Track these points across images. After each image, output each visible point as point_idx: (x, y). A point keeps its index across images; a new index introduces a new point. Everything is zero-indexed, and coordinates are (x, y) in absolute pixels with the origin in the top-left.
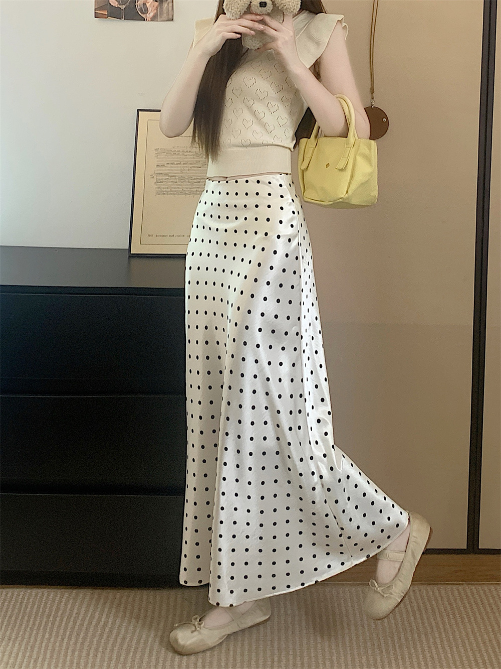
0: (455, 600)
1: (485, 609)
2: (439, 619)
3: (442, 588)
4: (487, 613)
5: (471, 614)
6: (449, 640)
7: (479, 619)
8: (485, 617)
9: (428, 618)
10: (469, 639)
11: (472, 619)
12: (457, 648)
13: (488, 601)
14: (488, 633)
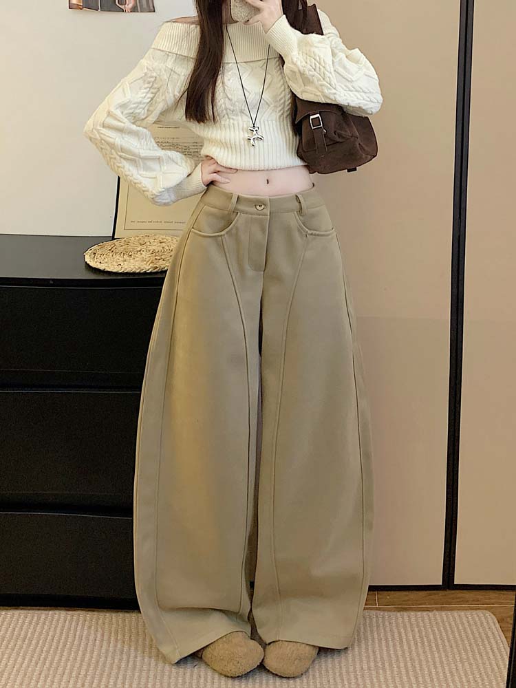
0: (425, 627)
1: (454, 637)
2: (405, 647)
3: (412, 613)
4: (456, 642)
5: (440, 642)
6: (414, 671)
7: (448, 648)
8: (454, 645)
9: (394, 645)
10: (435, 667)
11: (441, 647)
12: (423, 677)
13: (458, 628)
14: (455, 662)
